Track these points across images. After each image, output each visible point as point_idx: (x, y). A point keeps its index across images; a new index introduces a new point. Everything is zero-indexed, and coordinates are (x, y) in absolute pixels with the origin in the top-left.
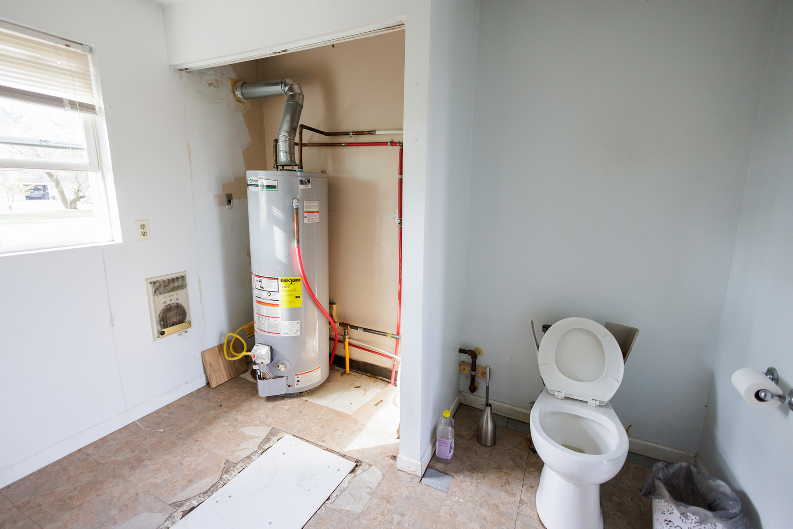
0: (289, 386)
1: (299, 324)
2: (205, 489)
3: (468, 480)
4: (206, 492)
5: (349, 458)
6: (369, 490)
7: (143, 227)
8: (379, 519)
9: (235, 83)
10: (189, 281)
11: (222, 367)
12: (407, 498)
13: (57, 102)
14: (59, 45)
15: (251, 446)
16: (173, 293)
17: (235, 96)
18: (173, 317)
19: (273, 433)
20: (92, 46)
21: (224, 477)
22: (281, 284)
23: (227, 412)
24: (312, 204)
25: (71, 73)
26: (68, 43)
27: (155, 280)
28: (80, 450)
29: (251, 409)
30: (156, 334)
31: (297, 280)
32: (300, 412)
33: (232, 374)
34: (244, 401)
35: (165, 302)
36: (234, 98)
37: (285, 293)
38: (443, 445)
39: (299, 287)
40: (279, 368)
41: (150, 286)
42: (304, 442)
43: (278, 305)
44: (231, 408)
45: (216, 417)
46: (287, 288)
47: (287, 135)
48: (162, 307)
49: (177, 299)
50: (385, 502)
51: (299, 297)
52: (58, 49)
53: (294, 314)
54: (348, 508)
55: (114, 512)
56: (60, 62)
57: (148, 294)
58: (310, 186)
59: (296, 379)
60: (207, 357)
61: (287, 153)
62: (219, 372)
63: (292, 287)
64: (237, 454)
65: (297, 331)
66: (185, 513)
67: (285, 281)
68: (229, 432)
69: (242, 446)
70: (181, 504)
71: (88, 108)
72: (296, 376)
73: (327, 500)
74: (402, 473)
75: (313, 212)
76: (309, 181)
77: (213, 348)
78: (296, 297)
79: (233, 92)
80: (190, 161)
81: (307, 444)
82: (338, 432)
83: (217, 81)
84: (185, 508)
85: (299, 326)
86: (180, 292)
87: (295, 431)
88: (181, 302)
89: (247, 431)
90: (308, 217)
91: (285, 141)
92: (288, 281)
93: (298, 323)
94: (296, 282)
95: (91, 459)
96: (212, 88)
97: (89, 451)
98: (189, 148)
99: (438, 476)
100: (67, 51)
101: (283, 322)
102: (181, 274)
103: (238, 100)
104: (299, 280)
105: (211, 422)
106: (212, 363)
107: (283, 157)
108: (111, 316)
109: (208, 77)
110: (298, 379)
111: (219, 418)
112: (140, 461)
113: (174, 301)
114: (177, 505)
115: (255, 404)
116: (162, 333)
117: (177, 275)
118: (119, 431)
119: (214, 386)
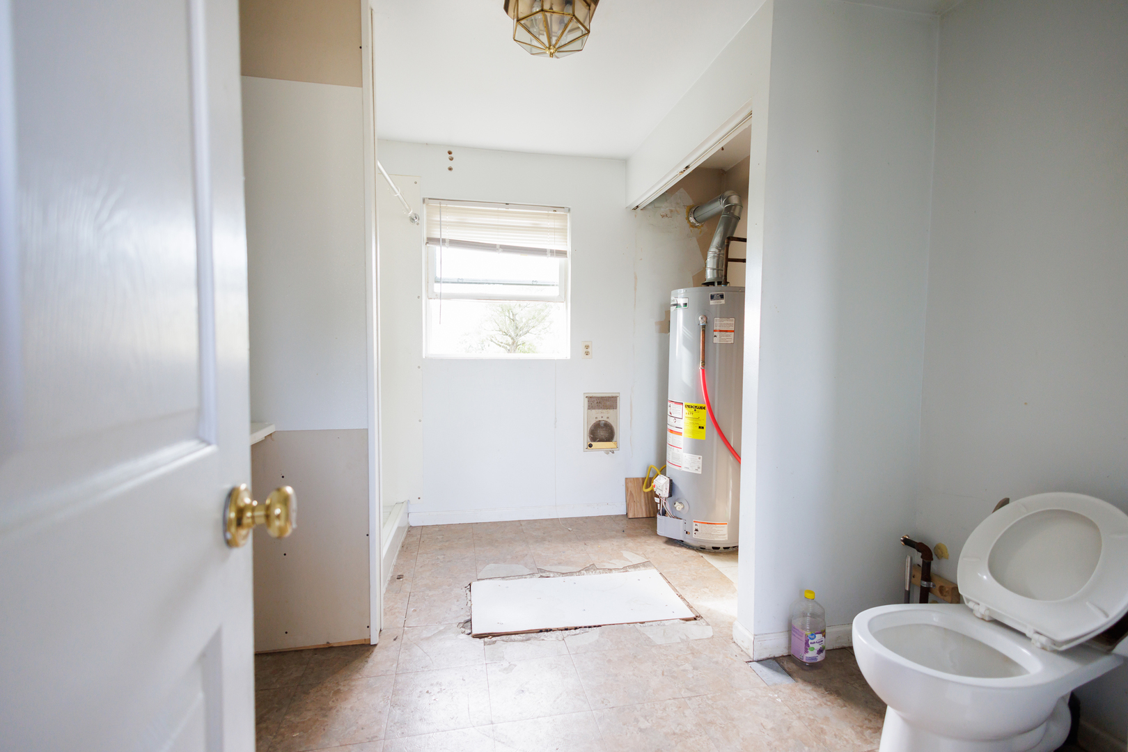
0: (687, 533)
1: (701, 460)
2: (563, 572)
3: (815, 695)
4: (563, 574)
5: (693, 610)
6: (685, 638)
7: (587, 347)
8: (669, 657)
9: (690, 209)
10: (622, 403)
11: (643, 500)
12: (717, 663)
13: (542, 252)
14: (550, 212)
15: (620, 564)
16: (604, 411)
17: (689, 221)
18: (602, 433)
19: (645, 565)
20: (570, 207)
21: (582, 572)
22: (686, 410)
23: (624, 537)
24: (725, 322)
25: (554, 230)
26: (555, 209)
27: (591, 395)
28: (519, 521)
29: (645, 542)
30: (586, 446)
31: (701, 408)
32: (686, 561)
33: (652, 512)
34: (644, 535)
35: (596, 418)
36: (689, 225)
37: (688, 421)
38: (797, 635)
39: (704, 414)
40: (675, 506)
41: (587, 399)
42: (664, 582)
43: (680, 434)
44: (629, 536)
45: (612, 537)
46: (690, 416)
47: (717, 251)
48: (593, 421)
49: (608, 418)
50: (690, 652)
51: (703, 428)
52: (548, 215)
53: (698, 447)
54: (651, 637)
55: (509, 557)
56: (550, 223)
57: (584, 407)
58: (723, 301)
59: (695, 527)
60: (630, 484)
61: (714, 269)
62: (638, 504)
63: (696, 415)
64: (604, 564)
65: (699, 468)
66: (541, 577)
67: (689, 406)
68: (612, 549)
69: (613, 561)
70: (545, 571)
71: (561, 253)
72: (695, 524)
73: (640, 623)
74: (736, 647)
75: (726, 331)
76: (722, 296)
77: (637, 479)
78: (700, 427)
79: (688, 219)
80: (635, 289)
81: (667, 585)
82: (706, 590)
83: (671, 211)
84: (544, 575)
85: (701, 463)
86: (611, 411)
87: (665, 571)
88: (610, 421)
89: (626, 554)
90: (718, 336)
91: (714, 257)
92: (692, 407)
93: (700, 458)
94: (700, 410)
95: (520, 528)
96: (666, 219)
97: (523, 524)
98: (636, 278)
99: (777, 671)
100: (555, 215)
101: (685, 454)
102: (614, 395)
103: (693, 226)
104: (704, 408)
105: (605, 538)
106: (633, 492)
107: (710, 275)
108: (556, 418)
109: (662, 210)
110: (697, 527)
111: (614, 538)
112: (543, 539)
113: (605, 419)
114: (540, 570)
115: (652, 541)
116: (590, 446)
117: (610, 395)
118: (546, 520)
119: (630, 517)
